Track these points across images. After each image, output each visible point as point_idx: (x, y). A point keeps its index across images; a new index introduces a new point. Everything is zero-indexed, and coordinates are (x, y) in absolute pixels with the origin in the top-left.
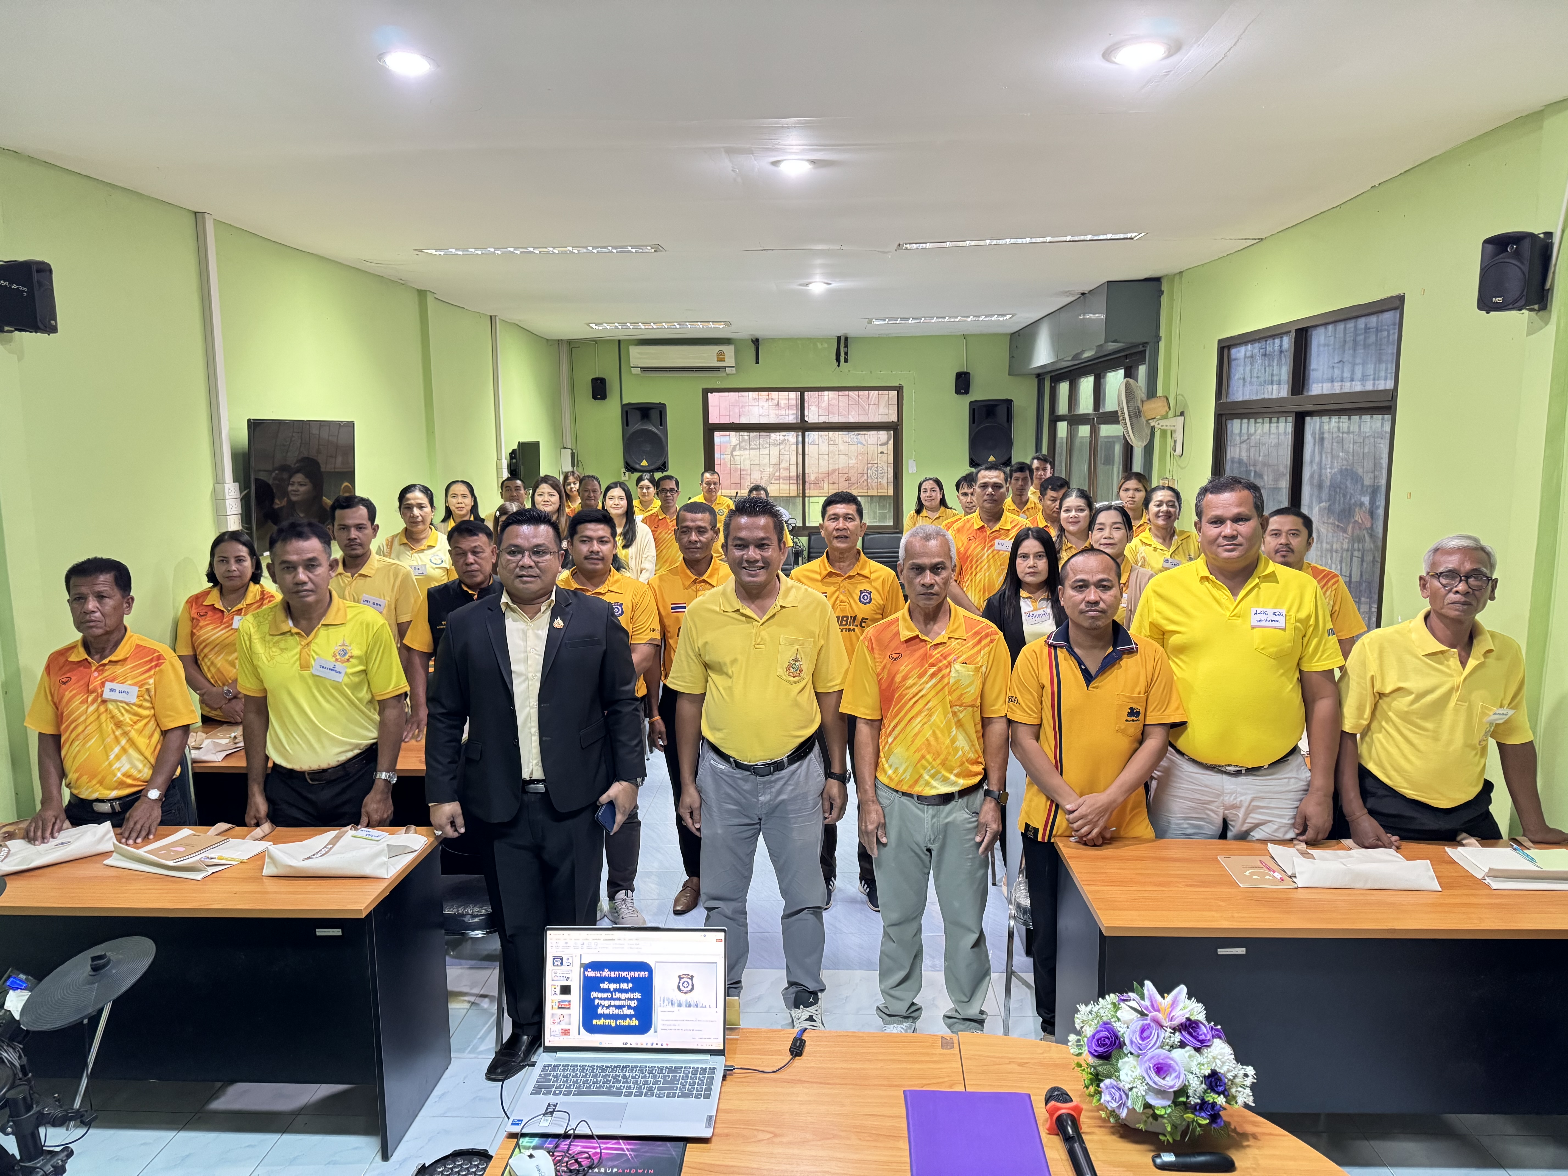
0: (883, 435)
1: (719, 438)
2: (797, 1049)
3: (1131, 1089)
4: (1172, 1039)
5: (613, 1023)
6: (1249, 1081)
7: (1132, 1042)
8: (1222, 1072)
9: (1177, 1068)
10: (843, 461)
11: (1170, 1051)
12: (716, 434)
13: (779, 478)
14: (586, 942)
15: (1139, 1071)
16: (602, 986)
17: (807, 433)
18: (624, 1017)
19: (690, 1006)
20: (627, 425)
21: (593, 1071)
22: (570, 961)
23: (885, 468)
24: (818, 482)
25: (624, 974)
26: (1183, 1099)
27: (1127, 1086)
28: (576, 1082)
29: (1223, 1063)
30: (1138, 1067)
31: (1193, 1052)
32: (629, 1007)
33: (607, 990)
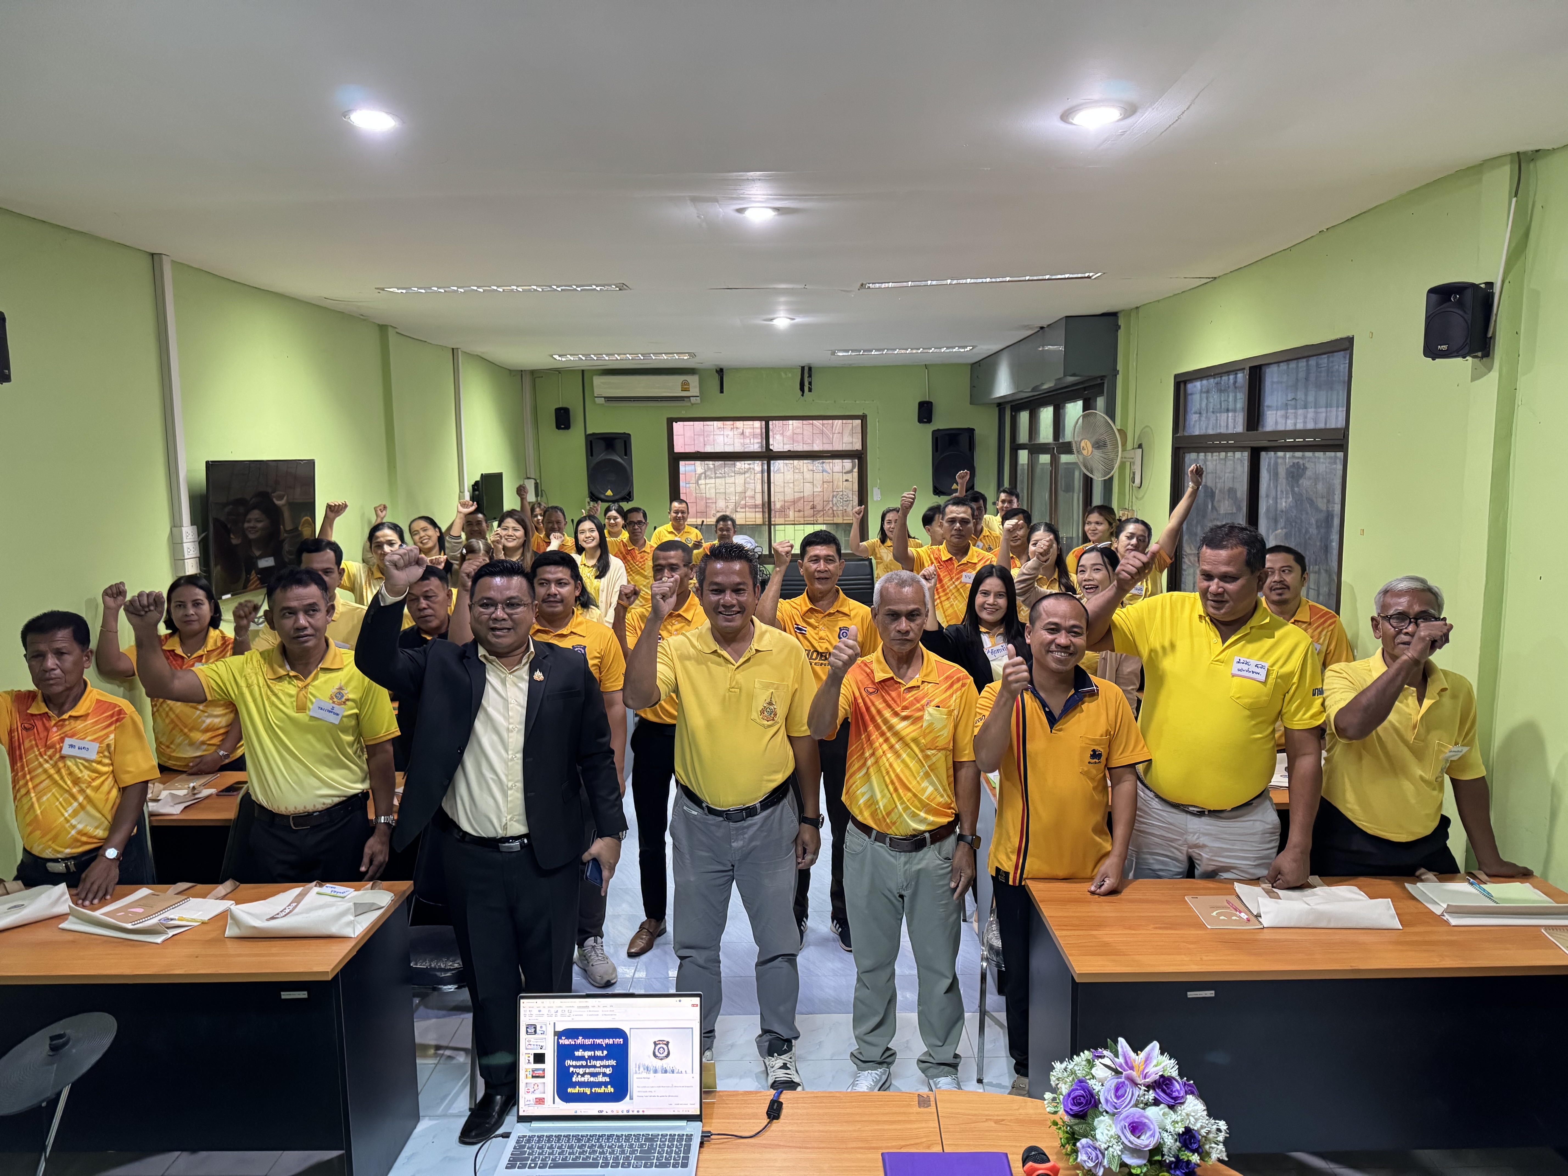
0: (848, 464)
1: (685, 467)
2: (774, 1111)
3: (1107, 1149)
4: (1146, 1097)
5: (588, 1091)
6: (1221, 1137)
7: (1107, 1101)
8: (1196, 1128)
9: (1152, 1126)
10: (808, 490)
11: (1144, 1109)
12: (682, 463)
13: (745, 506)
14: (560, 1010)
15: (1114, 1131)
16: (577, 1054)
17: (772, 462)
18: (599, 1085)
19: (666, 1072)
20: (592, 455)
21: (568, 1141)
22: (544, 1029)
23: (850, 496)
24: (783, 510)
25: (598, 1041)
26: (1158, 1158)
27: (1103, 1146)
28: (552, 1153)
29: (1197, 1120)
30: (1113, 1126)
31: (1167, 1110)
32: (604, 1074)
33: (582, 1058)
